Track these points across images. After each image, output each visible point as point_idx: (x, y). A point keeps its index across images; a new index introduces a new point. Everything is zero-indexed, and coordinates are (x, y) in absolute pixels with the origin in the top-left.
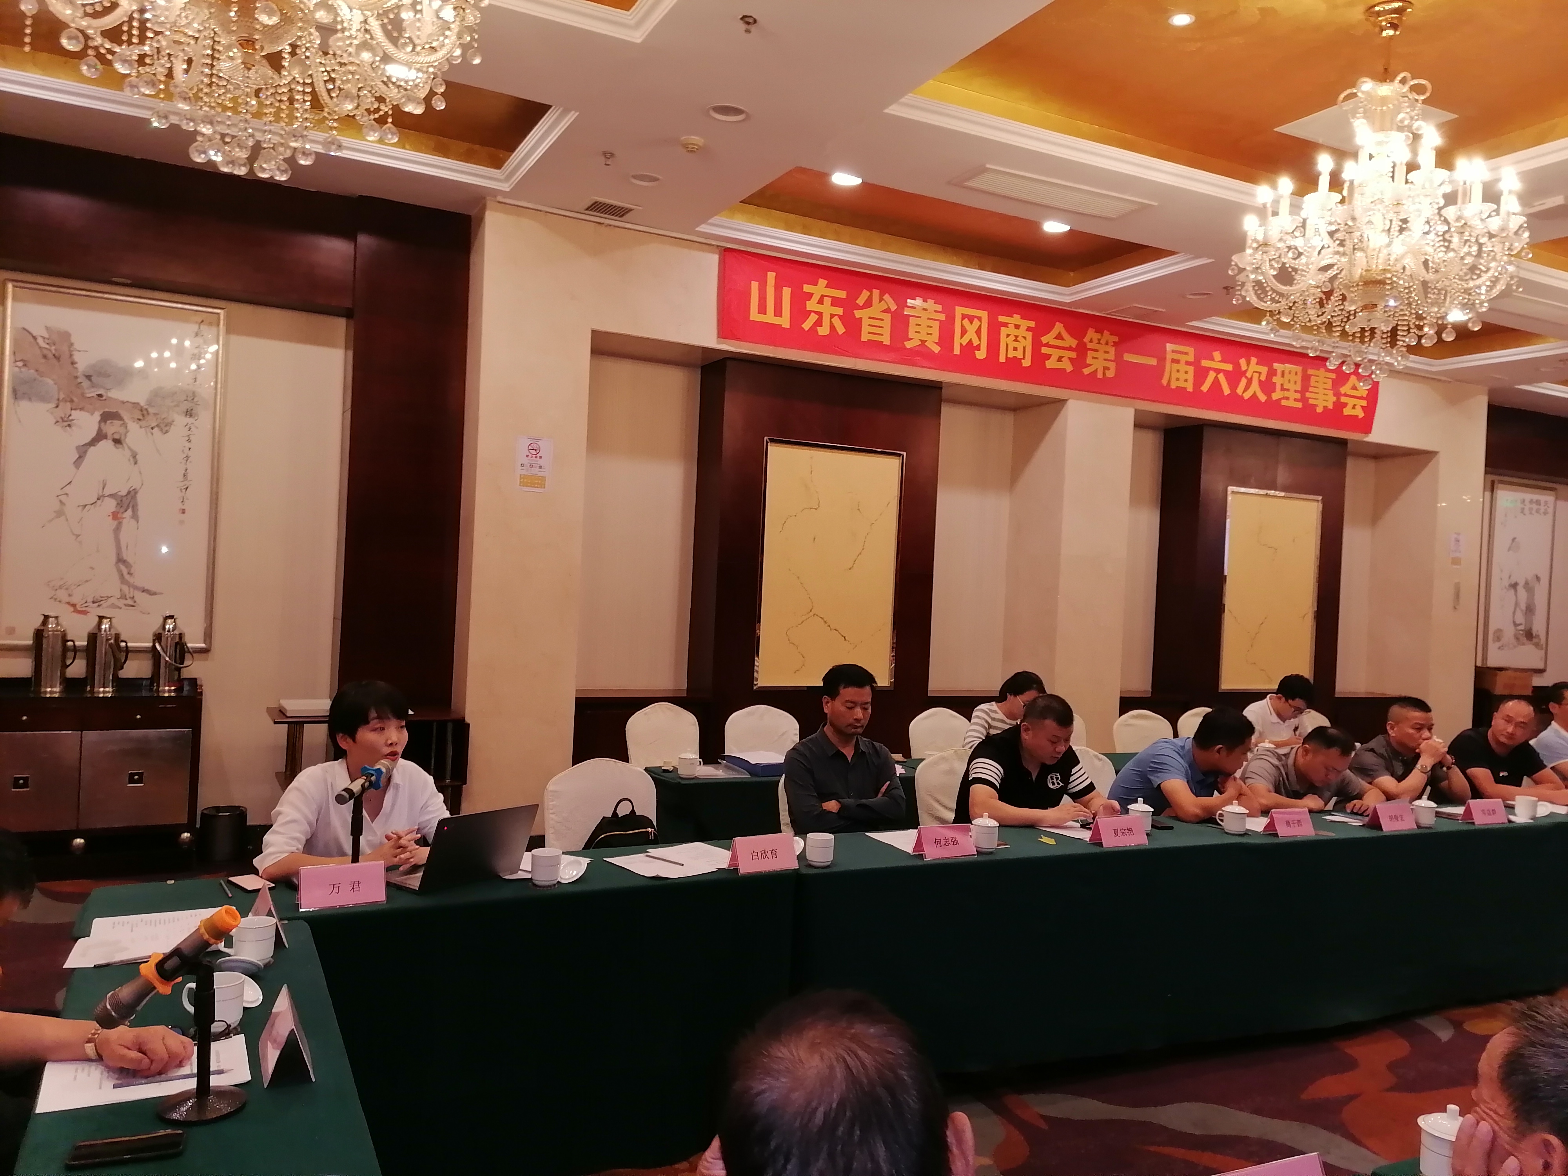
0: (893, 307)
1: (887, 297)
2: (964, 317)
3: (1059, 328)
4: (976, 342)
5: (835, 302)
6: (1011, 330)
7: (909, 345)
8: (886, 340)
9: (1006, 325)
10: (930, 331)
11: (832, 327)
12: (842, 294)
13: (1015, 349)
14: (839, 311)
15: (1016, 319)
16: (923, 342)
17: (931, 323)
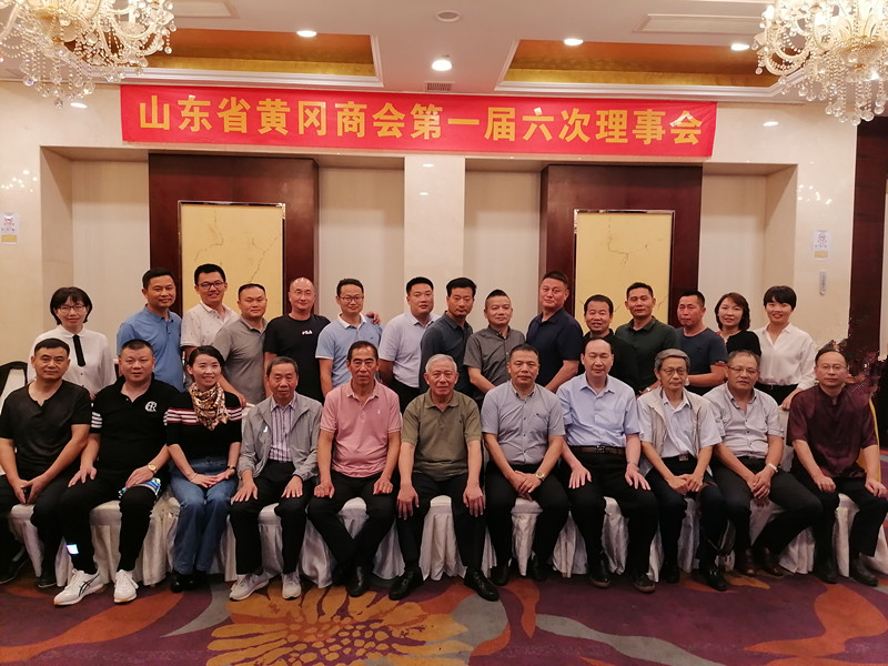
0: (248, 107)
1: (242, 101)
2: (305, 108)
3: (388, 106)
4: (317, 124)
5: (203, 109)
6: (347, 113)
7: (262, 131)
8: (244, 130)
9: (341, 110)
10: (278, 120)
11: (202, 126)
12: (208, 103)
13: (351, 126)
14: (207, 115)
15: (351, 104)
16: (273, 128)
17: (278, 115)
